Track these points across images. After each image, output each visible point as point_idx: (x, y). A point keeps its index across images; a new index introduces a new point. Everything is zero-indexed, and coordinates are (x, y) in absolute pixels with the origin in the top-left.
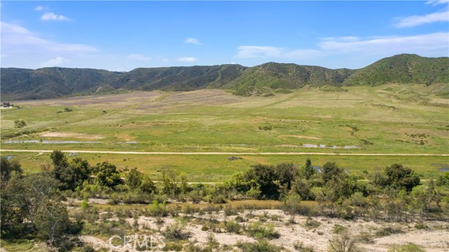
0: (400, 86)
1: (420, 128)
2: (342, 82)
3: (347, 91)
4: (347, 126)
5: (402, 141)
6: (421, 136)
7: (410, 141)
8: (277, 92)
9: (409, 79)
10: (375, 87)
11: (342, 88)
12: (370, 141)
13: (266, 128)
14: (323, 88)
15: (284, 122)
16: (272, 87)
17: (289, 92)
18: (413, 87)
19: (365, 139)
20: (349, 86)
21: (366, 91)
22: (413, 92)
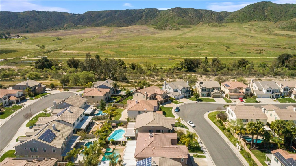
0: (258, 23)
1: (262, 47)
2: (223, 20)
3: (225, 26)
4: (224, 46)
5: (251, 53)
6: (261, 50)
7: (255, 52)
8: (182, 27)
9: (264, 18)
10: (243, 24)
11: (222, 24)
12: (235, 53)
13: (181, 48)
14: (211, 24)
15: (190, 44)
16: (178, 24)
17: (190, 27)
18: (266, 23)
19: (233, 52)
20: (227, 23)
21: (237, 26)
22: (265, 27)
